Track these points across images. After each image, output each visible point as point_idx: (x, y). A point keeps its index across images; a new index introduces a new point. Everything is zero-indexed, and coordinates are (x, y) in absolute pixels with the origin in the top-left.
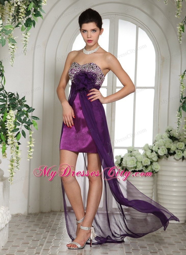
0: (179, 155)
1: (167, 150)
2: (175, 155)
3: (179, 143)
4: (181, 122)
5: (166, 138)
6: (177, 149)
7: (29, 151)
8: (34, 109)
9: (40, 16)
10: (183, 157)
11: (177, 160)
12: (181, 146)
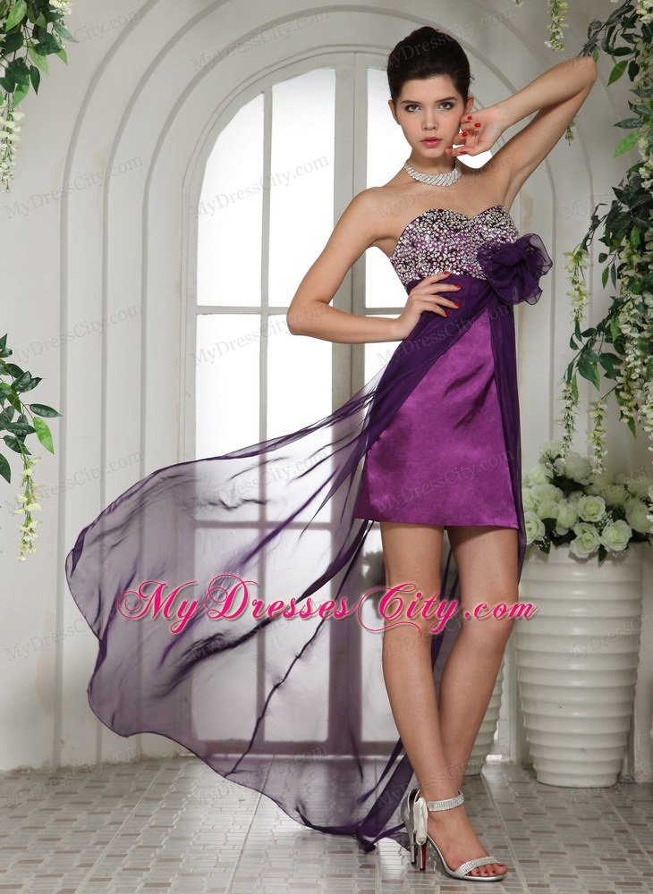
0: (587, 541)
1: (542, 527)
2: (572, 542)
3: (584, 500)
4: (577, 418)
5: (539, 484)
6: (581, 520)
7: (24, 529)
8: (38, 380)
9: (57, 50)
10: (602, 547)
11: (583, 561)
12: (592, 509)
